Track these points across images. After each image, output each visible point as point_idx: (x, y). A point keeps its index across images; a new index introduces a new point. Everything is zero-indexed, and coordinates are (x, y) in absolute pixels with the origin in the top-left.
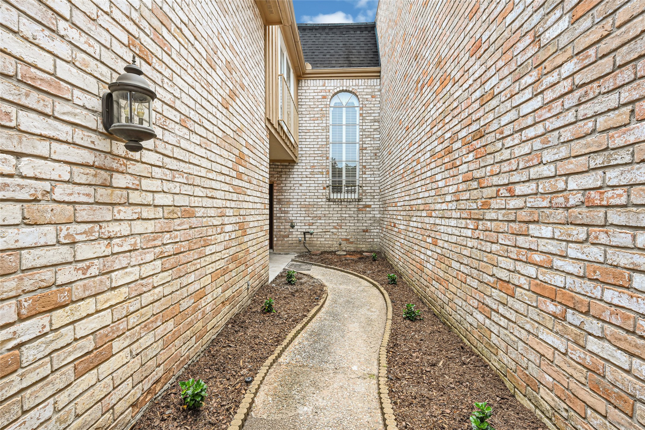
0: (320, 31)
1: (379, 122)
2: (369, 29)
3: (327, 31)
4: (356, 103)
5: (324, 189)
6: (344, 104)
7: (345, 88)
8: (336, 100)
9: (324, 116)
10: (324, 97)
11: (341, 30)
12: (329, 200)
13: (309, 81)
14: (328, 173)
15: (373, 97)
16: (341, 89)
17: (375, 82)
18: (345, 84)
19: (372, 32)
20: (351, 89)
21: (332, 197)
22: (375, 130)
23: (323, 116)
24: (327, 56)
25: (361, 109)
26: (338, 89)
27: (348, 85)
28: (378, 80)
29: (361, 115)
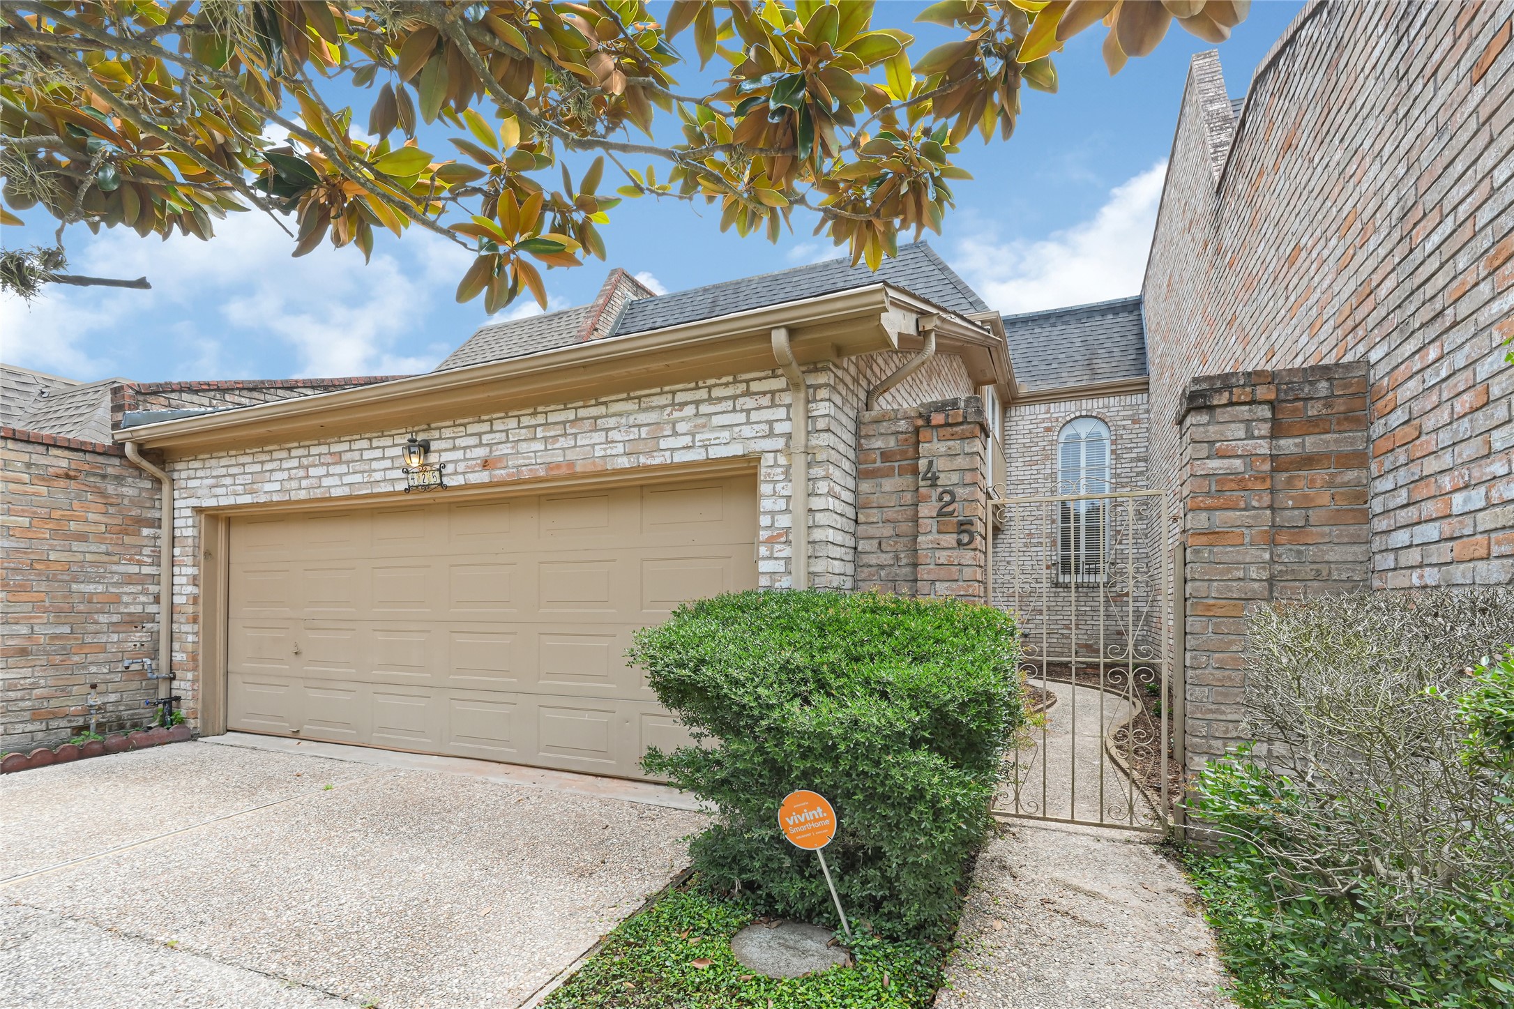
0: (1041, 322)
1: (1146, 461)
2: (1131, 308)
3: (1053, 320)
4: (1105, 433)
5: (1048, 567)
6: (1083, 436)
7: (1084, 413)
8: (1068, 431)
9: (1048, 457)
10: (1048, 429)
11: (1078, 316)
12: (1057, 585)
13: (1023, 408)
14: (1054, 543)
15: (1134, 422)
16: (1078, 414)
17: (1139, 398)
18: (1084, 407)
19: (1136, 313)
20: (1094, 414)
21: (1061, 580)
22: (1139, 474)
23: (1046, 457)
24: (1054, 366)
25: (1114, 442)
26: (1073, 416)
27: (1090, 407)
28: (1145, 395)
29: (1113, 452)
